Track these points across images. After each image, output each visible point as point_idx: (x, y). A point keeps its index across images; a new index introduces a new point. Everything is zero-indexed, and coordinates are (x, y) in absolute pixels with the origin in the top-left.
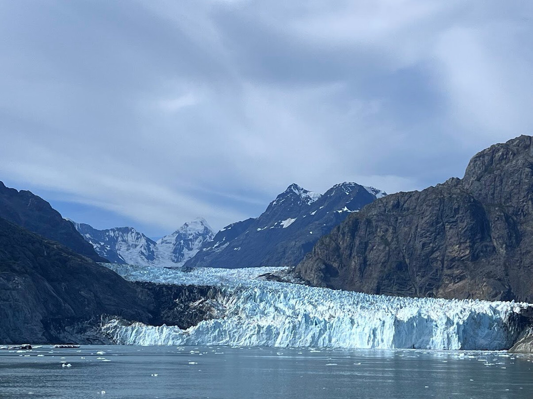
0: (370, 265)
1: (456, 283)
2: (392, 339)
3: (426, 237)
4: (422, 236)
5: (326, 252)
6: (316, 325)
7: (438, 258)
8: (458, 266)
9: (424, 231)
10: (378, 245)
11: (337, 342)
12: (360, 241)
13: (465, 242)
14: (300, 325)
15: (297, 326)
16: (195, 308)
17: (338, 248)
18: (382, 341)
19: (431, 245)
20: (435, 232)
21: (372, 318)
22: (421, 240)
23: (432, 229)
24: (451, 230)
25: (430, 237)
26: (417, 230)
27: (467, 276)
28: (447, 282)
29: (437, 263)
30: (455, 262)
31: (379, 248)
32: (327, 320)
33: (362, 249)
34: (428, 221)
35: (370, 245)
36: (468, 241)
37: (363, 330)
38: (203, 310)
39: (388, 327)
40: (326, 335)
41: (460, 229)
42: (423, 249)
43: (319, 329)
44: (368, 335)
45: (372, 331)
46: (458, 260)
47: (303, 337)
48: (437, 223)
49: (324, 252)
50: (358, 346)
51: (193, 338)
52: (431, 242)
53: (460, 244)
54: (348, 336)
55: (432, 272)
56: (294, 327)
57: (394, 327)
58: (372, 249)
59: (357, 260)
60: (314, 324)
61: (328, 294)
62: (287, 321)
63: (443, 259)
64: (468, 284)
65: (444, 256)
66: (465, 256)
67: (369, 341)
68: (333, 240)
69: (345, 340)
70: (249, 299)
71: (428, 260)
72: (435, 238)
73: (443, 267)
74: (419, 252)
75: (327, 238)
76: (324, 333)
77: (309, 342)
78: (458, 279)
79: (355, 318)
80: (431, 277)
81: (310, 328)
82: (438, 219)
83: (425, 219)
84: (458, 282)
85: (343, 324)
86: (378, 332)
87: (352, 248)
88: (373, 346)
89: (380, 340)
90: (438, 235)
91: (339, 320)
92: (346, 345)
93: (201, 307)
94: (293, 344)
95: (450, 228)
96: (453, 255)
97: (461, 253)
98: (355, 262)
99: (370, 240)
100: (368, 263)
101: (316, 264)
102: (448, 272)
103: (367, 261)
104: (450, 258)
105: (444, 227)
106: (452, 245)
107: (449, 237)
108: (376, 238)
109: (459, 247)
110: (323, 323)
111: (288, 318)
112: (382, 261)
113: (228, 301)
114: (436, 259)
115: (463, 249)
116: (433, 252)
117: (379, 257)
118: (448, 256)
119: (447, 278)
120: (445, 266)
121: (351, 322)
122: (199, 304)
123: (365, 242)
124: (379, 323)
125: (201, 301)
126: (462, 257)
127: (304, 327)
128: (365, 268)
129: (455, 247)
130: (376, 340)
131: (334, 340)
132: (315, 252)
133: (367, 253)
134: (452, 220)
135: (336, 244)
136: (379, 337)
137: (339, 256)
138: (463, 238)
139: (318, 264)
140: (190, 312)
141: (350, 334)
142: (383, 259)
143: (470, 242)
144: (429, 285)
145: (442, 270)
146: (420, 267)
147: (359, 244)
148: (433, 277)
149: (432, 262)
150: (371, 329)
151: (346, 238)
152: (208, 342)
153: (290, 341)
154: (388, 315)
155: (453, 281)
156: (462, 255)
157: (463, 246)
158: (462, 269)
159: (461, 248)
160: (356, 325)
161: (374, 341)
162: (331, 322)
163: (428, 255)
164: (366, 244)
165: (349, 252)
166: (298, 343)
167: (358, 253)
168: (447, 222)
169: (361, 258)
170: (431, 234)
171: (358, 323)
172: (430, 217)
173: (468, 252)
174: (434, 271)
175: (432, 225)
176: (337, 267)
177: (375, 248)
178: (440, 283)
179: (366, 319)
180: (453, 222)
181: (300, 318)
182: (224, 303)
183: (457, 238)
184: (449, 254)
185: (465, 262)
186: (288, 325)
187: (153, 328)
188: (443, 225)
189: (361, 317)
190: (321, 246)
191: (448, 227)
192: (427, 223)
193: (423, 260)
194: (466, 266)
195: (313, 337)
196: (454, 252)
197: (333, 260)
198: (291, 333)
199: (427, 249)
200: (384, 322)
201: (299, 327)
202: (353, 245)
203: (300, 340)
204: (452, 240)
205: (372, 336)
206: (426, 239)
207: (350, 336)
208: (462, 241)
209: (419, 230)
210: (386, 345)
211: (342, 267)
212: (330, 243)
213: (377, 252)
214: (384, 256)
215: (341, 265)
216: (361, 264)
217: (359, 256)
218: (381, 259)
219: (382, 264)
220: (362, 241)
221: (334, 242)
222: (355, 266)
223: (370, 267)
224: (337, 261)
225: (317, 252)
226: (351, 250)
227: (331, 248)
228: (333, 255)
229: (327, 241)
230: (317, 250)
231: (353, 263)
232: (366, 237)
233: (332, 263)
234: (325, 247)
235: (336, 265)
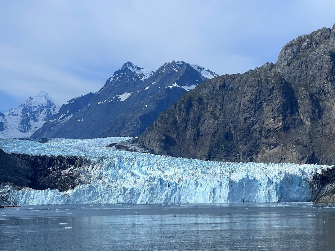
0: (202, 135)
1: (272, 149)
2: (227, 195)
3: (248, 112)
4: (244, 111)
6: (169, 186)
7: (257, 130)
8: (274, 135)
9: (246, 108)
10: (209, 120)
11: (185, 199)
12: (194, 116)
13: (279, 116)
14: (156, 187)
15: (154, 188)
16: (66, 175)
17: (175, 122)
18: (220, 197)
19: (252, 119)
20: (255, 108)
21: (212, 181)
22: (244, 114)
23: (252, 106)
24: (268, 106)
25: (251, 112)
26: (240, 106)
27: (280, 143)
28: (264, 149)
29: (256, 133)
30: (270, 132)
31: (210, 122)
32: (177, 182)
33: (196, 122)
34: (249, 99)
35: (202, 119)
36: (281, 115)
37: (205, 190)
38: (73, 176)
39: (224, 187)
40: (176, 194)
41: (274, 106)
42: (245, 122)
43: (172, 189)
44: (209, 193)
45: (212, 190)
46: (273, 131)
47: (159, 196)
48: (256, 101)
49: (164, 125)
50: (201, 202)
51: (72, 198)
52: (251, 117)
53: (275, 117)
54: (193, 194)
55: (252, 141)
56: (152, 189)
57: (229, 187)
58: (204, 122)
59: (192, 132)
60: (167, 186)
61: (172, 162)
62: (146, 184)
63: (261, 130)
64: (281, 150)
65: (262, 128)
66: (279, 127)
67: (210, 197)
69: (191, 197)
70: (110, 167)
71: (250, 131)
72: (255, 113)
73: (261, 136)
74: (242, 125)
75: (166, 113)
76: (175, 193)
77: (163, 199)
78: (273, 146)
79: (199, 180)
80: (252, 144)
81: (165, 189)
82: (257, 97)
83: (246, 98)
84: (273, 149)
85: (190, 186)
86: (217, 191)
87: (187, 122)
88: (213, 201)
89: (218, 197)
90: (257, 110)
91: (186, 182)
92: (192, 201)
93: (71, 174)
94: (151, 202)
95: (267, 105)
96: (269, 126)
97: (275, 125)
98: (190, 133)
99: (202, 115)
100: (201, 134)
101: (157, 136)
102: (265, 140)
103: (200, 132)
104: (267, 129)
105: (262, 104)
106: (268, 118)
107: (265, 112)
108: (207, 113)
109: (273, 120)
110: (174, 185)
111: (147, 182)
112: (212, 132)
113: (92, 169)
114: (255, 130)
115: (277, 122)
116: (253, 124)
117: (209, 128)
118: (265, 128)
119: (264, 145)
120: (263, 135)
121: (196, 184)
122: (70, 171)
123: (198, 117)
124: (217, 184)
125: (70, 169)
126: (276, 129)
127: (160, 188)
128: (198, 138)
129: (271, 121)
130: (216, 197)
131: (182, 198)
132: (156, 125)
133: (199, 126)
134: (268, 98)
135: (174, 118)
136: (217, 194)
137: (176, 129)
138: (277, 113)
139: (159, 136)
140: (63, 178)
141: (195, 193)
142: (213, 131)
143: (282, 116)
144: (251, 151)
145: (261, 139)
146: (243, 137)
147: (193, 118)
148: (253, 145)
149: (252, 133)
150: (211, 189)
151: (182, 113)
152: (84, 202)
153: (149, 199)
154: (224, 178)
155: (269, 148)
156: (276, 127)
157: (277, 119)
158: (276, 138)
159: (276, 121)
160: (199, 186)
161: (214, 197)
162: (181, 184)
163: (248, 127)
164: (199, 118)
165: (185, 125)
166: (155, 200)
167: (192, 126)
168: (264, 100)
169: (195, 130)
170: (252, 110)
171: (201, 184)
172: (251, 96)
173: (280, 124)
174: (254, 139)
175: (252, 103)
176: (175, 138)
177: (206, 121)
178: (259, 150)
179: (208, 181)
180: (269, 100)
181: (156, 182)
182: (89, 170)
183: (272, 113)
184: (266, 126)
185: (279, 132)
186: (147, 187)
187: (40, 191)
188: (261, 102)
189: (203, 180)
190: (161, 120)
191: (264, 104)
192: (248, 101)
193: (245, 131)
194: (279, 136)
195: (167, 196)
196: (270, 124)
197: (172, 132)
198: (150, 193)
199: (249, 122)
200: (221, 183)
201: (156, 189)
202: (188, 119)
203: (157, 198)
204: (268, 115)
205: (213, 194)
206: (247, 114)
207: (195, 194)
208: (276, 115)
209: (241, 107)
210: (223, 200)
211: (179, 137)
212: (169, 118)
213: (208, 125)
214: (214, 128)
215: (179, 136)
216: (195, 135)
217: (193, 129)
218: (212, 131)
219: (213, 134)
220: (195, 116)
221: (172, 116)
222: (190, 137)
223: (202, 137)
224: (175, 133)
225: (158, 125)
226: (186, 124)
227: (169, 122)
228: (172, 128)
229: (166, 116)
230: (158, 123)
231: (189, 134)
232: (199, 112)
233: (171, 134)
234: (165, 121)
235: (174, 136)
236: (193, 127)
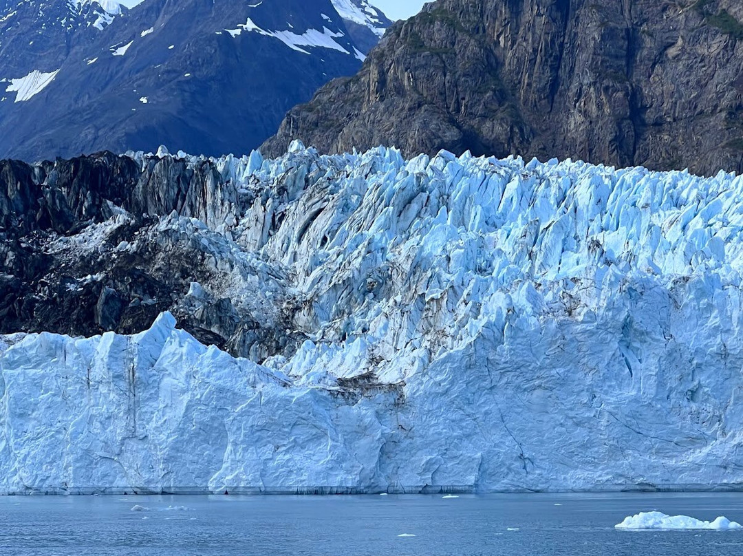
0: (658, 124)
5: (439, 79)
10: (695, 40)
12: (603, 24)
17: (489, 64)
31: (702, 50)
33: (616, 57)
35: (648, 42)
49: (430, 78)
58: (660, 58)
59: (600, 106)
68: (462, 30)
75: (432, 22)
87: (559, 58)
98: (585, 113)
99: (646, 20)
100: (650, 116)
101: (417, 125)
103: (645, 108)
108: (671, 13)
112: (724, 103)
113: (275, 227)
117: (701, 85)
123: (627, 30)
128: (638, 136)
133: (638, 75)
135: (480, 44)
137: (501, 96)
139: (425, 125)
142: (728, 95)
147: (603, 37)
151: (527, 17)
164: (632, 40)
165: (548, 75)
167: (599, 75)
169: (620, 95)
176: (503, 137)
177: (672, 52)
182: (252, 235)
190: (413, 55)
197: (480, 109)
202: (562, 45)
211: (522, 135)
212: (453, 44)
213: (690, 68)
214: (732, 84)
215: (521, 130)
216: (619, 122)
217: (607, 89)
218: (720, 95)
219: (730, 114)
220: (611, 24)
221: (471, 36)
222: (590, 132)
223: (659, 132)
224: (500, 115)
225: (397, 79)
226: (555, 68)
227: (461, 65)
228: (478, 91)
229: (436, 36)
230: (395, 73)
231: (580, 119)
232: (626, 8)
233: (475, 122)
234: (435, 61)
235: (498, 129)
236: (606, 82)
